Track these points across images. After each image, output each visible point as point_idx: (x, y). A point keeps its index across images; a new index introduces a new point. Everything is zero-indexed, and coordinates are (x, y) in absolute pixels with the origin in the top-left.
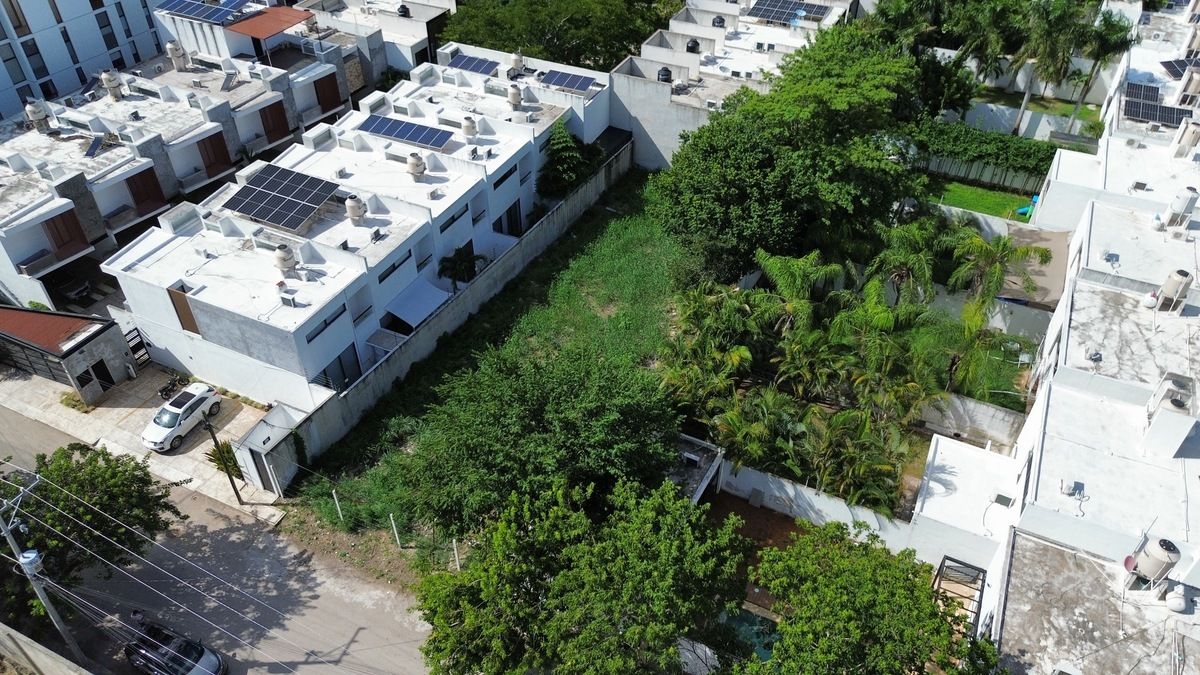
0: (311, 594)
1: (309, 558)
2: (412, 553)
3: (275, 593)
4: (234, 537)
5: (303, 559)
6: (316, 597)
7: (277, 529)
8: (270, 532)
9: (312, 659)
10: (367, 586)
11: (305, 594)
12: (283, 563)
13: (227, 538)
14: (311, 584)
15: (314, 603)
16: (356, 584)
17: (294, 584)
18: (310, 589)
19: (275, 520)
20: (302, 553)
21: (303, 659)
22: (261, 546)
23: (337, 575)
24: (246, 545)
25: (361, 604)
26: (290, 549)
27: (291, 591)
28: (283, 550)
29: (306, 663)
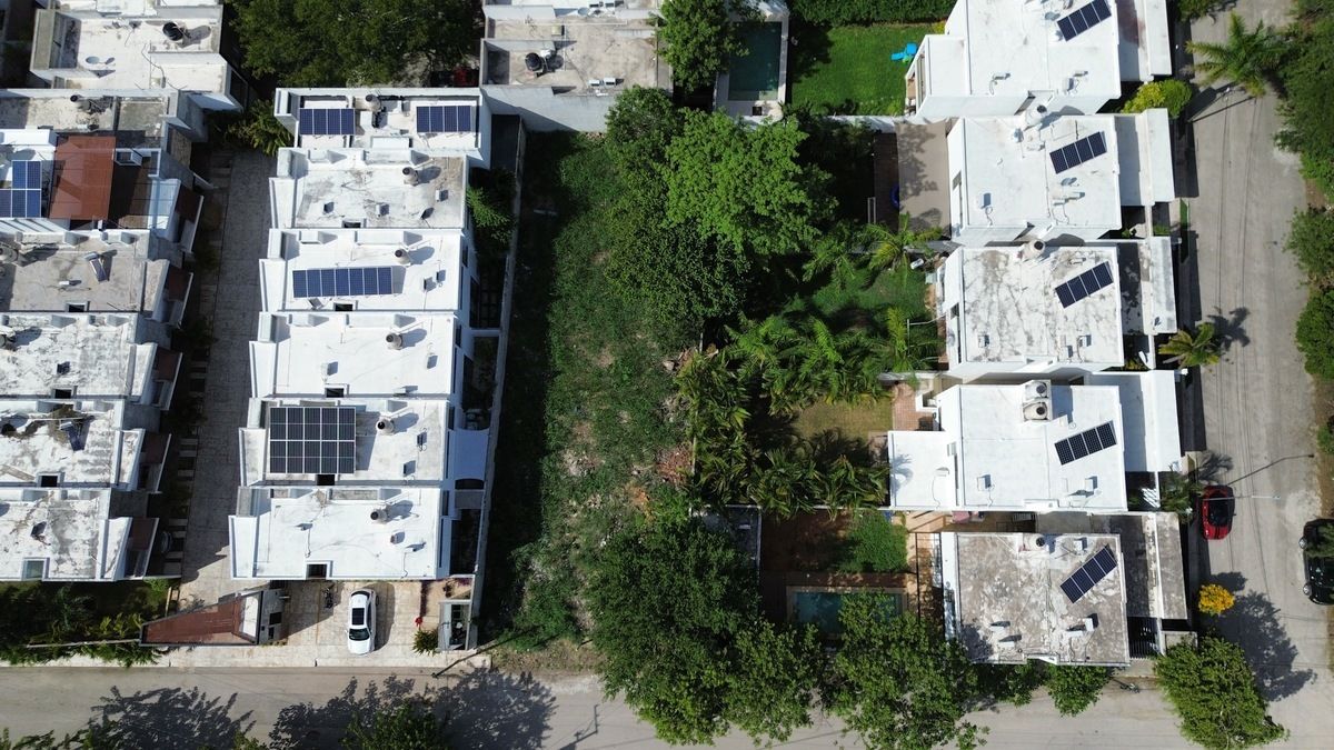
0: (549, 698)
1: (530, 677)
2: (590, 645)
3: (527, 710)
4: (472, 686)
5: (526, 679)
6: (554, 699)
7: (494, 668)
8: (490, 672)
9: (580, 737)
10: (578, 678)
11: (545, 701)
12: (516, 689)
13: (467, 688)
14: (544, 693)
15: (555, 704)
16: (569, 680)
17: (535, 699)
18: (547, 695)
19: (488, 663)
20: (523, 675)
21: (575, 739)
22: (493, 683)
23: (554, 680)
24: (483, 686)
25: (581, 692)
26: (514, 677)
27: (536, 703)
28: (509, 679)
29: (578, 741)
